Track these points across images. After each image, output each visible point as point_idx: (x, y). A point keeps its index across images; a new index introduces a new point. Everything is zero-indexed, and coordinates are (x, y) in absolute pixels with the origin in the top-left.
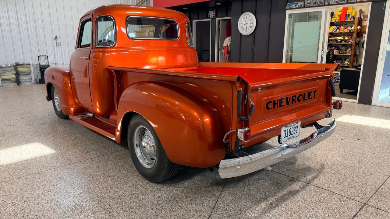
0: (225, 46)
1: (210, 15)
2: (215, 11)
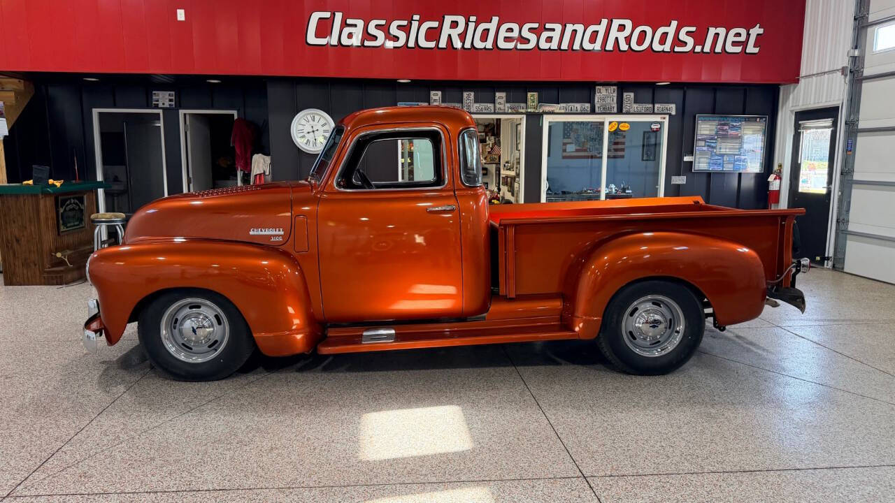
0: (260, 174)
1: (158, 101)
2: (173, 93)
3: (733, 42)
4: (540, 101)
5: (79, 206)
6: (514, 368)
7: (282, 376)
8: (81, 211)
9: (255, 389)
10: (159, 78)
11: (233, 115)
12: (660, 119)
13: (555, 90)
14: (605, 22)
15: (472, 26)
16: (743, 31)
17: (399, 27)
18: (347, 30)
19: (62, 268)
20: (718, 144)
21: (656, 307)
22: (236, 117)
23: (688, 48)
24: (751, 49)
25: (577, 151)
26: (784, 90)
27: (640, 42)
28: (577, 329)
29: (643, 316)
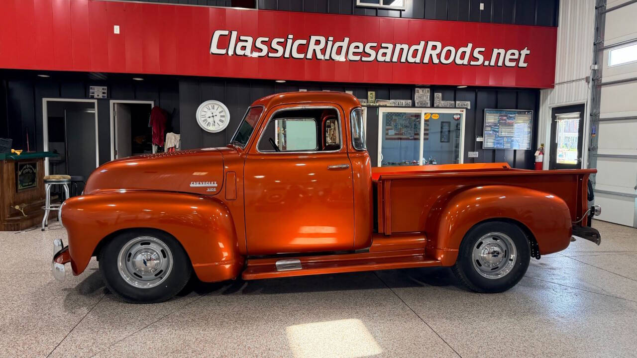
0: (173, 147)
1: (93, 93)
2: (106, 87)
3: (510, 59)
4: (376, 98)
5: (32, 170)
6: (389, 289)
7: (213, 298)
8: (34, 174)
9: (194, 309)
10: (96, 75)
11: (151, 105)
12: (460, 111)
13: (388, 90)
14: (423, 43)
15: (330, 44)
16: (516, 52)
17: (278, 43)
18: (240, 44)
19: (19, 218)
20: (500, 129)
21: (494, 241)
22: (153, 106)
23: (479, 63)
24: (522, 64)
25: (396, 134)
26: (543, 94)
27: (447, 57)
28: (439, 259)
29: (486, 249)
